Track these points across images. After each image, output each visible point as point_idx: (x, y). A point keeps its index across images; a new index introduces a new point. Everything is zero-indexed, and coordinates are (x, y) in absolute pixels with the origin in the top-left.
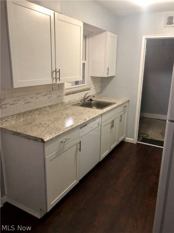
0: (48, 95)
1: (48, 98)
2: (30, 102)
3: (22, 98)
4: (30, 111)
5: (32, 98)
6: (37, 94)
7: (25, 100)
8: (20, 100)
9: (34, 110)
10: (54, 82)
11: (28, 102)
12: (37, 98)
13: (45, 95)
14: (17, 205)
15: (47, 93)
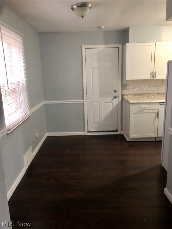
0: (158, 87)
1: (157, 89)
2: (144, 89)
3: (139, 86)
4: (143, 94)
5: (145, 87)
6: (149, 85)
7: (140, 88)
8: (137, 87)
9: (145, 94)
10: (152, 78)
11: (142, 89)
12: (148, 88)
13: (155, 87)
14: (125, 136)
15: (157, 86)
